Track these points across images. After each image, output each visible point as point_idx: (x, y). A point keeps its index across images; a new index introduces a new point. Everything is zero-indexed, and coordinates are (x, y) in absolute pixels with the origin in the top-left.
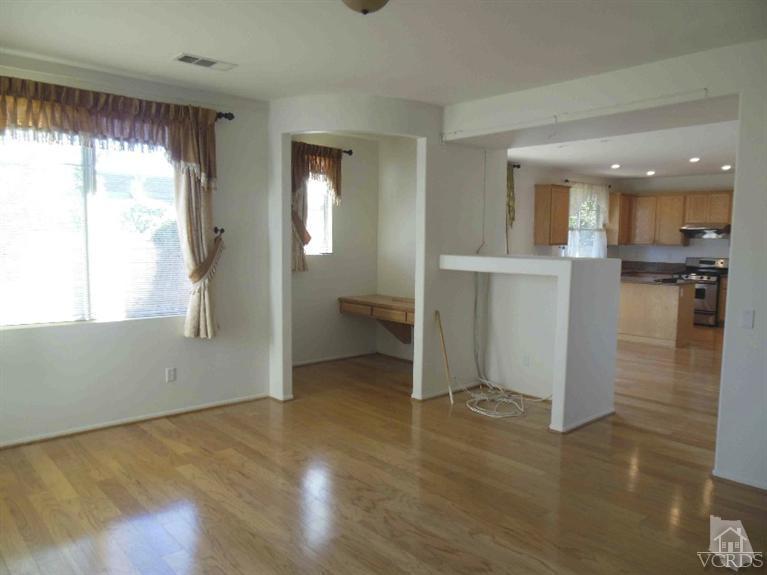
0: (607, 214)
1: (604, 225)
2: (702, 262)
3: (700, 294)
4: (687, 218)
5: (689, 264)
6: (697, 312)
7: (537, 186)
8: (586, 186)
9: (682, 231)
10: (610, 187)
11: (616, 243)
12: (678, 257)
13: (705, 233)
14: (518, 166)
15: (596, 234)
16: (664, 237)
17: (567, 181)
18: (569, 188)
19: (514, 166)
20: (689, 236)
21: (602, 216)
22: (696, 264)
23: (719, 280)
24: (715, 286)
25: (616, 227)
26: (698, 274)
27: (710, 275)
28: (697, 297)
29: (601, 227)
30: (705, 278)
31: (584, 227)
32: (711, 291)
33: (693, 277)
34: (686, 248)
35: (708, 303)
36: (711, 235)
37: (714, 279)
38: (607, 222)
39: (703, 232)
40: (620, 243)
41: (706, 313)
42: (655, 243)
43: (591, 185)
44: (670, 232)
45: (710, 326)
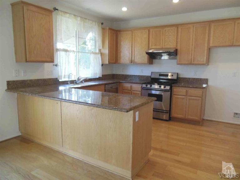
0: (100, 42)
1: (100, 50)
2: (161, 75)
3: (159, 98)
4: (150, 44)
5: (153, 76)
6: (155, 110)
9: (147, 53)
10: (102, 24)
11: (107, 62)
16: (137, 59)
20: (153, 57)
21: (97, 44)
22: (158, 77)
23: (171, 89)
24: (169, 93)
25: (106, 51)
26: (160, 84)
27: (165, 84)
28: (157, 100)
29: (97, 51)
30: (162, 87)
32: (166, 96)
33: (156, 86)
34: (151, 65)
35: (163, 105)
36: (165, 57)
37: (168, 88)
38: (101, 48)
40: (109, 63)
41: (162, 111)
42: (132, 62)
44: (141, 55)
45: (166, 120)
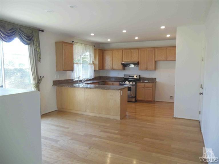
0: (93, 57)
1: (93, 62)
2: (130, 76)
3: (129, 89)
4: (123, 59)
5: (125, 77)
6: (129, 97)
7: (56, 43)
8: (83, 45)
9: (122, 64)
10: (94, 46)
11: (97, 69)
12: (121, 74)
13: (130, 65)
14: (43, 31)
15: (89, 66)
16: (116, 67)
17: (73, 42)
18: (73, 44)
19: (39, 30)
20: (125, 66)
21: (91, 58)
22: (128, 77)
23: (136, 84)
24: (135, 86)
25: (97, 62)
26: (129, 81)
27: (132, 81)
28: (128, 91)
29: (92, 63)
30: (131, 83)
31: (84, 63)
32: (133, 88)
33: (127, 83)
34: (124, 71)
35: (132, 93)
36: (132, 66)
37: (134, 83)
38: (94, 61)
39: (129, 65)
40: (99, 70)
41: (132, 97)
42: (113, 69)
43: (85, 45)
44: (118, 65)
45: (134, 102)
